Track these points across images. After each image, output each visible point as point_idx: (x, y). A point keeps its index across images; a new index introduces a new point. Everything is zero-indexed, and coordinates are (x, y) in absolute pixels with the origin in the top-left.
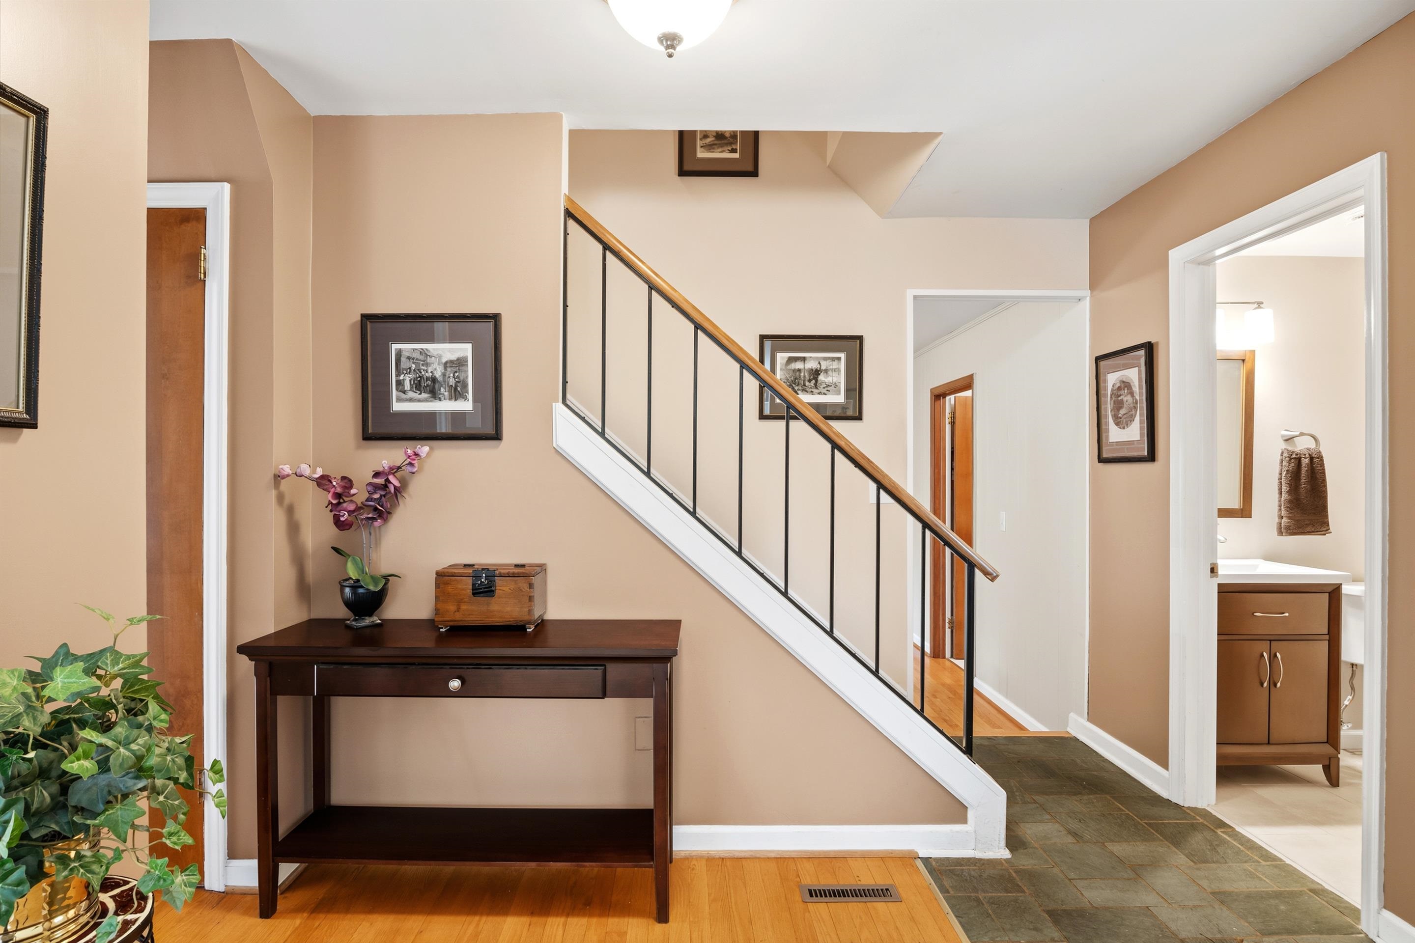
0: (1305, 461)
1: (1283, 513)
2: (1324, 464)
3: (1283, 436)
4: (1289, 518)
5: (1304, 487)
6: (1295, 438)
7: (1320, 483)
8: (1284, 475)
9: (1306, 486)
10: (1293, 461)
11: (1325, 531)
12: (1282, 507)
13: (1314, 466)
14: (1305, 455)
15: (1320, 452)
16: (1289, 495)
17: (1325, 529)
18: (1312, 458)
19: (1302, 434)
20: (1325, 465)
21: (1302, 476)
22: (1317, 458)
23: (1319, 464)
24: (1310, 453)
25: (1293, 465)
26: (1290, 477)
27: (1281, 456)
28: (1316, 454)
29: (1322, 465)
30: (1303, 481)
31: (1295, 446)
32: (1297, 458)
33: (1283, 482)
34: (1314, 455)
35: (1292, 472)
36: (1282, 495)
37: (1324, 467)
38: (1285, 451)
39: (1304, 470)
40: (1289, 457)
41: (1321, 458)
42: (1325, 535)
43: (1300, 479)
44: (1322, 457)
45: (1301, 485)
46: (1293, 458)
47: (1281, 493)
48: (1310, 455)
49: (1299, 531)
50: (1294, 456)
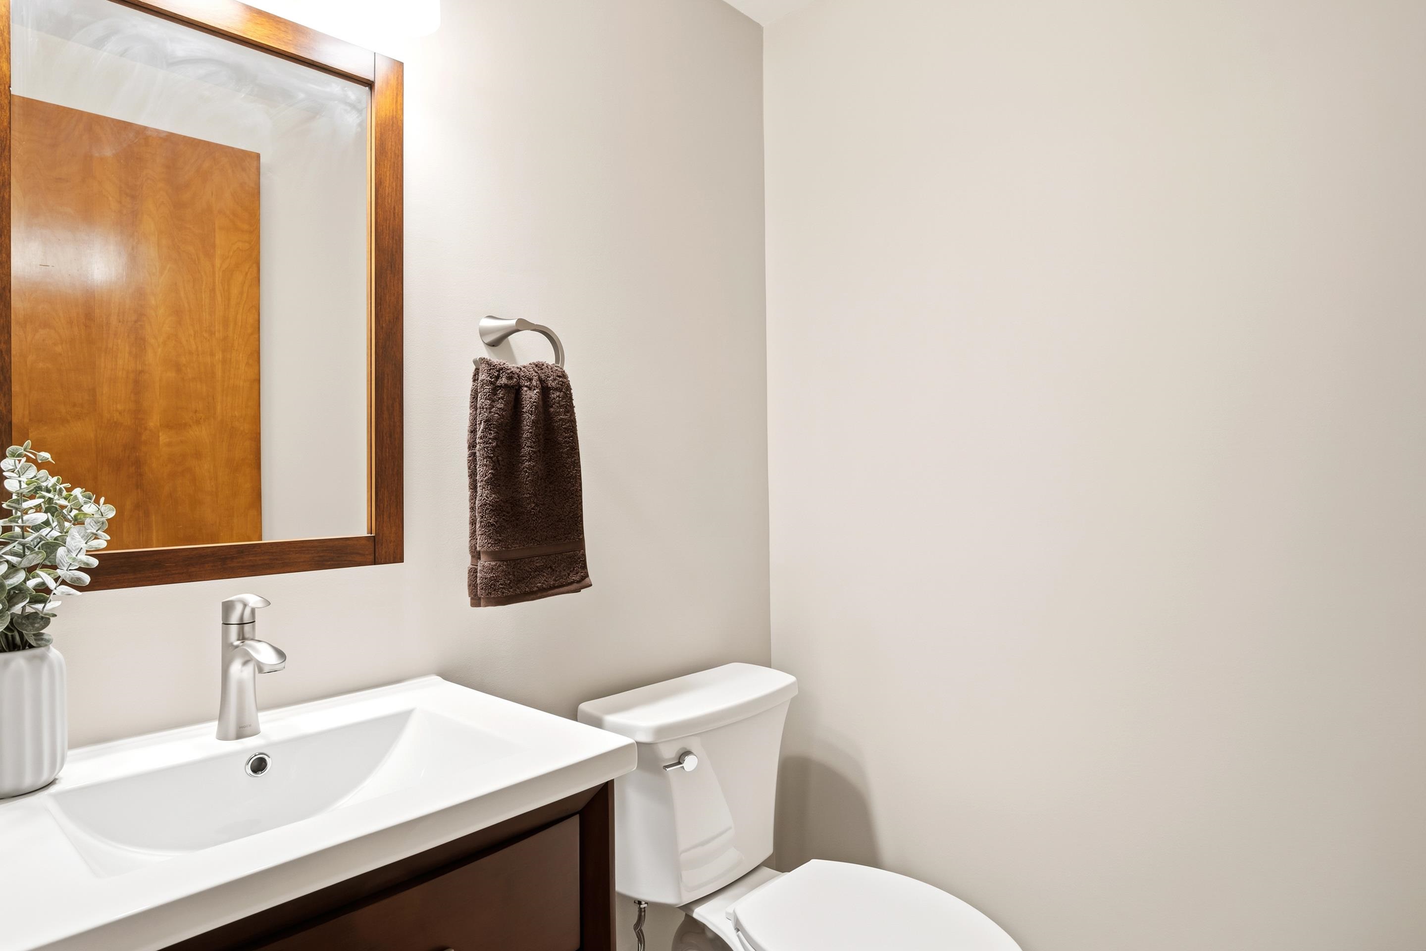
0: (530, 396)
1: (480, 540)
2: (572, 407)
3: (483, 333)
4: (493, 555)
5: (530, 468)
6: (510, 338)
7: (565, 456)
8: (479, 434)
9: (532, 464)
10: (500, 393)
11: (578, 582)
12: (478, 525)
13: (552, 410)
14: (531, 380)
15: (564, 376)
16: (493, 491)
17: (577, 578)
18: (545, 390)
19: (522, 325)
20: (576, 410)
21: (525, 436)
22: (556, 389)
23: (561, 406)
24: (543, 376)
25: (502, 406)
26: (495, 439)
27: (474, 381)
28: (555, 379)
29: (569, 408)
30: (526, 450)
31: (512, 358)
32: (513, 387)
33: (478, 454)
34: (551, 383)
35: (499, 427)
36: (476, 492)
37: (573, 413)
38: (483, 367)
39: (528, 419)
40: (491, 383)
41: (565, 389)
42: (578, 591)
43: (519, 447)
44: (569, 388)
45: (522, 464)
46: (501, 387)
47: (473, 487)
48: (540, 379)
49: (518, 591)
50: (503, 381)
